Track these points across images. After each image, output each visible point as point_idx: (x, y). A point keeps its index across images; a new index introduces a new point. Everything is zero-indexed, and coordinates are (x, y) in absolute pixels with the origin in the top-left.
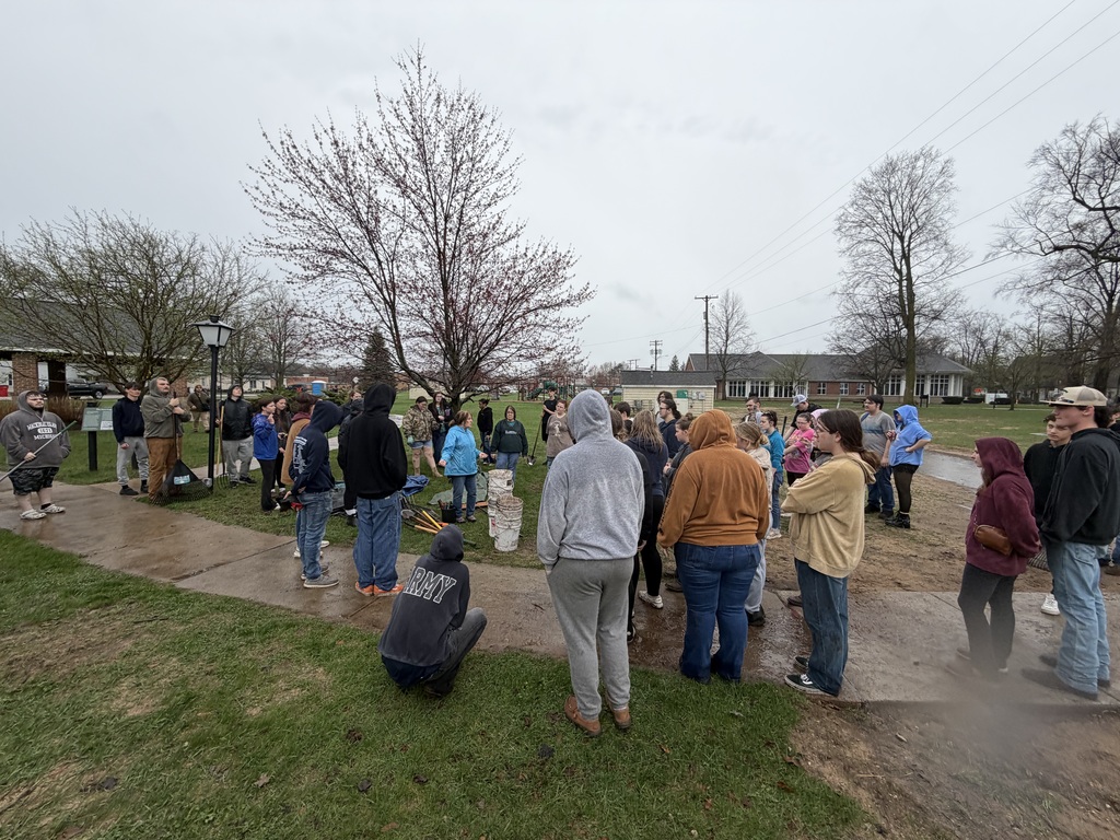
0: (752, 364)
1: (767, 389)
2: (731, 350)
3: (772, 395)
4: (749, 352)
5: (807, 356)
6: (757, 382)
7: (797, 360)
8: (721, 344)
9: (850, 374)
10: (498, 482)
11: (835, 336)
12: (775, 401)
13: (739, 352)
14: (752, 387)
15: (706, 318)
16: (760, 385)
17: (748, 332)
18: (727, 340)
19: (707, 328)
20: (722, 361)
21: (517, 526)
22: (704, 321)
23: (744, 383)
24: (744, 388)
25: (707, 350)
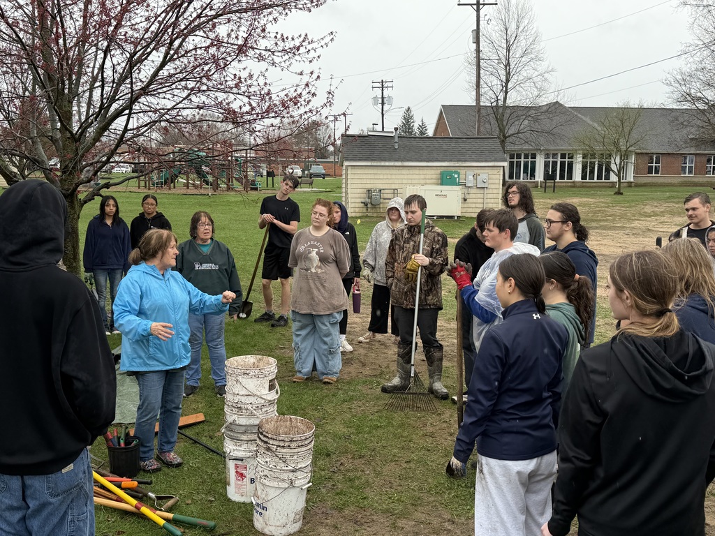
0: (547, 124)
1: (571, 166)
2: (514, 99)
3: (577, 176)
4: (544, 101)
5: (641, 111)
6: (555, 155)
7: (625, 118)
8: (498, 88)
9: (699, 142)
10: (251, 384)
11: (679, 77)
12: (582, 186)
13: (526, 103)
14: (546, 164)
15: (477, 42)
16: (559, 160)
17: (542, 67)
18: (508, 81)
19: (478, 59)
20: (499, 120)
21: (303, 480)
22: (474, 46)
23: (534, 156)
24: (534, 164)
25: (478, 99)
